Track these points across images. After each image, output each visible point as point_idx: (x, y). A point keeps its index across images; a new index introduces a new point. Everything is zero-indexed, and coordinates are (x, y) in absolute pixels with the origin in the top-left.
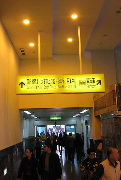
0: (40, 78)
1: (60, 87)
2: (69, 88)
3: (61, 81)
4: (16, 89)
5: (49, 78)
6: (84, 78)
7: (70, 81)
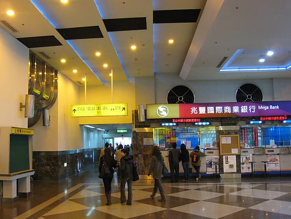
0: (86, 106)
1: (98, 112)
2: (104, 113)
3: (99, 108)
4: (71, 113)
5: (91, 106)
6: (113, 106)
7: (105, 108)
